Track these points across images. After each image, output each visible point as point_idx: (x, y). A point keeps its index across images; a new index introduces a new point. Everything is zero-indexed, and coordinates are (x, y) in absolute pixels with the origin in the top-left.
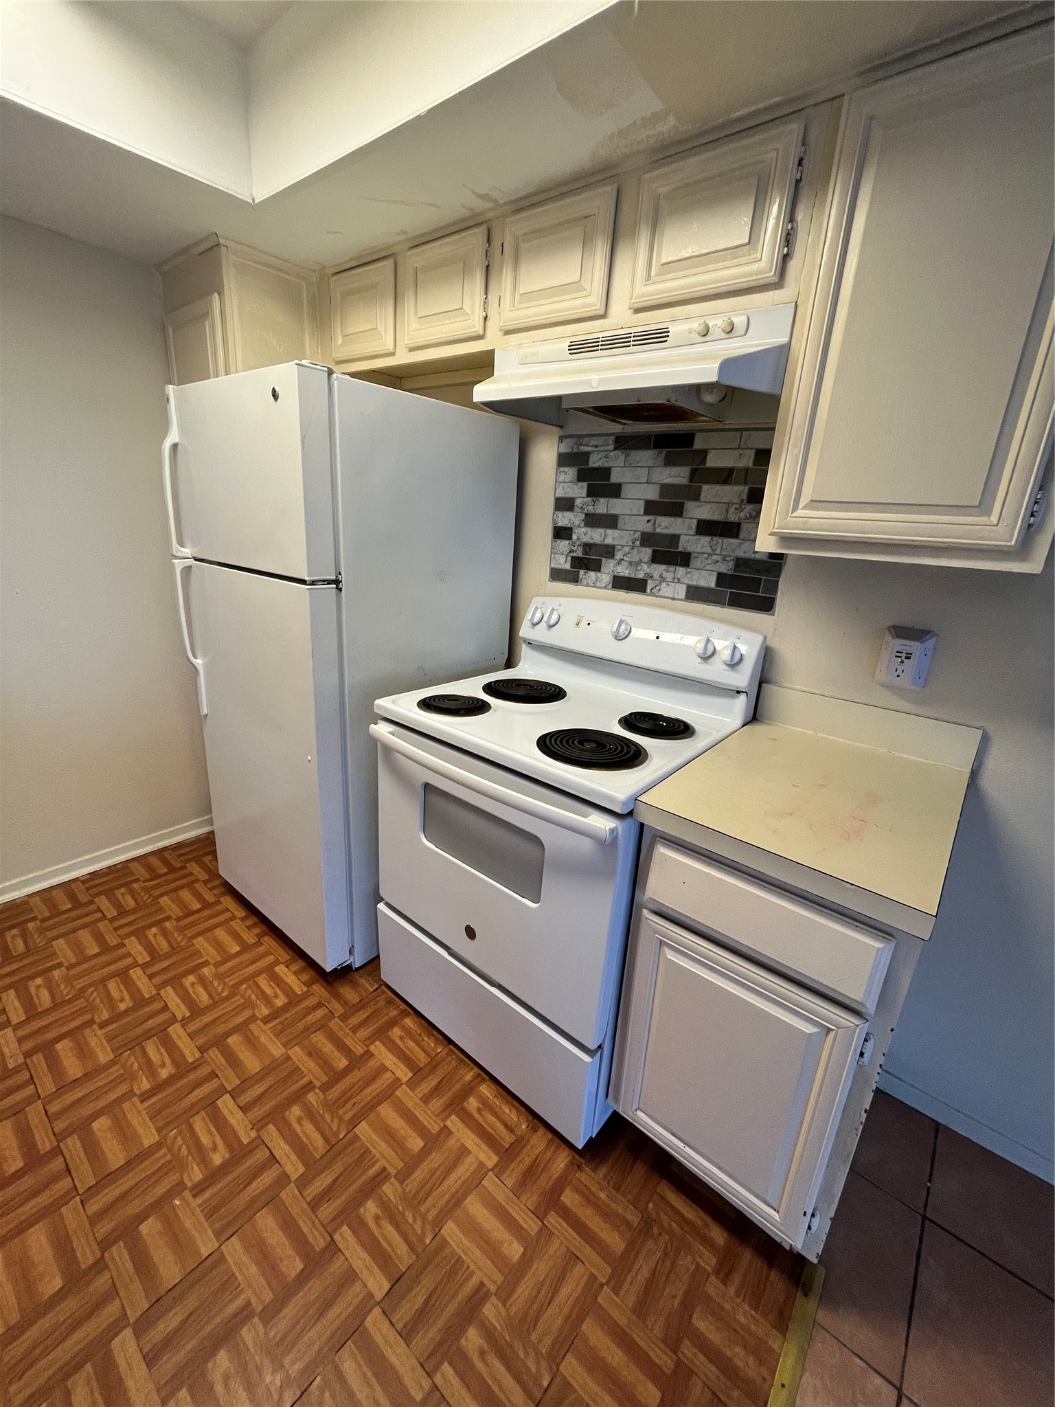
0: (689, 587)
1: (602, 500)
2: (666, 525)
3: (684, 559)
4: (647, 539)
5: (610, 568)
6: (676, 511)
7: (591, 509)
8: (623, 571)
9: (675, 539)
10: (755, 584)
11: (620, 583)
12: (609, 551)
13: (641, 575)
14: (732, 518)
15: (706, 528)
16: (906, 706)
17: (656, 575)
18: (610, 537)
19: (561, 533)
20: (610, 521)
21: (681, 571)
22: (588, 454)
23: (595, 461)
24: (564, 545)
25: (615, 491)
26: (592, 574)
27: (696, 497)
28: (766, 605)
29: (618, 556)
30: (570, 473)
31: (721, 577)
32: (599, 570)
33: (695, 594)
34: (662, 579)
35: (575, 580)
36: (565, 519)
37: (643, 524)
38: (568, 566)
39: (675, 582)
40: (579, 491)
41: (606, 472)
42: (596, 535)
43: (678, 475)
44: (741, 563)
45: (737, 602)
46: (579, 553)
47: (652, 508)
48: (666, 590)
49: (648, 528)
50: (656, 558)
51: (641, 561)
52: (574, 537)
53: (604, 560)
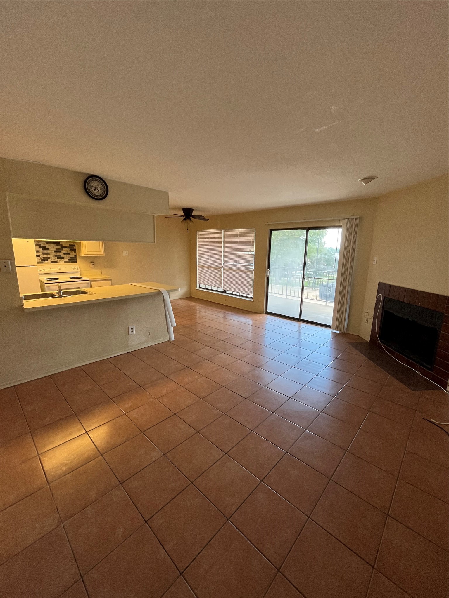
0: (65, 261)
1: (46, 251)
2: (58, 254)
3: (63, 258)
4: (55, 256)
5: (49, 260)
6: (60, 252)
7: (43, 252)
8: (53, 260)
9: (61, 255)
10: (74, 260)
11: (52, 262)
12: (49, 258)
13: (56, 261)
14: (68, 252)
15: (64, 254)
16: (93, 269)
17: (59, 260)
18: (49, 256)
19: (38, 256)
20: (48, 254)
21: (63, 259)
22: (41, 244)
23: (42, 245)
24: (39, 258)
25: (48, 249)
26: (47, 262)
27: (62, 250)
28: (76, 262)
29: (51, 258)
30: (38, 247)
31: (69, 259)
32: (48, 261)
33: (66, 262)
34: (60, 261)
35: (43, 263)
36: (38, 254)
37: (54, 254)
38: (40, 261)
39: (63, 261)
40: (40, 250)
41: (45, 247)
42: (45, 256)
43: (59, 247)
44: (71, 257)
45: (72, 262)
46: (42, 259)
47: (55, 251)
48: (61, 262)
49: (56, 254)
50: (58, 258)
51: (55, 259)
52: (41, 256)
53: (48, 259)
